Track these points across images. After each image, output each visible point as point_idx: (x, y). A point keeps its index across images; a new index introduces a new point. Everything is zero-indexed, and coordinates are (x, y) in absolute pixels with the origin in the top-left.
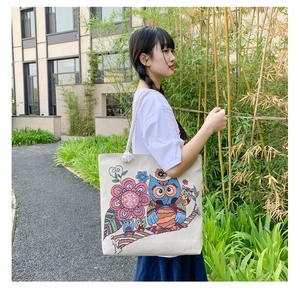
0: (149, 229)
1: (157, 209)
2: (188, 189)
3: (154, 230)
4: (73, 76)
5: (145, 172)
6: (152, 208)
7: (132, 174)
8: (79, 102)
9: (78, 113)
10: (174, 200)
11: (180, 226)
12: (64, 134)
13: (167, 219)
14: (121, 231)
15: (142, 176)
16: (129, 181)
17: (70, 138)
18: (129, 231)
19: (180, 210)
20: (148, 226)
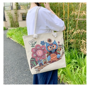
0: (48, 62)
1: (50, 54)
2: (60, 45)
3: (50, 62)
4: (10, 7)
5: (44, 41)
6: (48, 54)
7: (39, 43)
8: (13, 16)
9: (13, 20)
10: (56, 50)
11: (59, 59)
12: (9, 27)
13: (54, 57)
14: (38, 65)
15: (43, 43)
16: (38, 46)
17: (11, 28)
18: (41, 64)
19: (58, 53)
20: (48, 61)
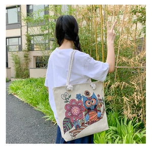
1: (88, 113)
2: (100, 99)
3: (89, 123)
5: (80, 94)
6: (86, 112)
8: (21, 60)
10: (96, 106)
11: (100, 118)
13: (94, 117)
14: (74, 128)
16: (73, 100)
18: (78, 127)
19: (99, 111)
20: (86, 122)
